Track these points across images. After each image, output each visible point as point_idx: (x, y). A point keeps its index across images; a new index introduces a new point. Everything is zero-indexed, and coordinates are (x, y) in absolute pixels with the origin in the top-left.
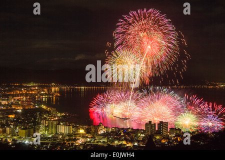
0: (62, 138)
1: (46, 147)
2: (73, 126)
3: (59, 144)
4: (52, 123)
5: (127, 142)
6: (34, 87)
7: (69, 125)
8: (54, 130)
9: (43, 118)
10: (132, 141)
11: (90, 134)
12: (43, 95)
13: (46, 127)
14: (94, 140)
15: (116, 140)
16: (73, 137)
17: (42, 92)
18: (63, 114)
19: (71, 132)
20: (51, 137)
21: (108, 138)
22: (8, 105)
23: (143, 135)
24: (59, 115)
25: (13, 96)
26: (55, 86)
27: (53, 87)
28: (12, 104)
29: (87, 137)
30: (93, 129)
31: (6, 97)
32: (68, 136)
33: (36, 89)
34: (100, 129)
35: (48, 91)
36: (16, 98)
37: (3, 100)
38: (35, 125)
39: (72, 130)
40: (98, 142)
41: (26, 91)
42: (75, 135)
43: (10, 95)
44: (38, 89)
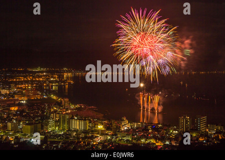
0: (76, 136)
1: (57, 147)
2: (89, 120)
3: (72, 143)
4: (64, 117)
5: (156, 141)
6: (42, 72)
7: (85, 120)
8: (66, 125)
9: (52, 110)
10: (162, 139)
11: (111, 130)
12: (52, 82)
13: (56, 121)
14: (116, 138)
15: (142, 138)
16: (89, 134)
17: (52, 79)
18: (78, 106)
19: (88, 128)
20: (63, 134)
21: (133, 135)
22: (9, 94)
23: (176, 132)
24: (72, 107)
25: (16, 83)
26: (67, 72)
27: (65, 72)
28: (15, 93)
29: (107, 134)
30: (114, 125)
31: (7, 84)
32: (83, 132)
33: (44, 76)
34: (123, 124)
35: (59, 77)
36: (20, 86)
37: (4, 88)
38: (42, 119)
39: (89, 125)
40: (120, 140)
41: (31, 77)
42: (92, 131)
43: (12, 82)
44: (46, 76)
